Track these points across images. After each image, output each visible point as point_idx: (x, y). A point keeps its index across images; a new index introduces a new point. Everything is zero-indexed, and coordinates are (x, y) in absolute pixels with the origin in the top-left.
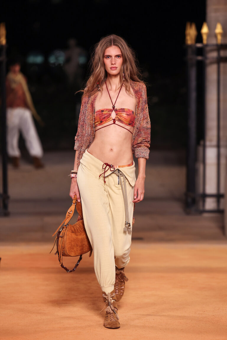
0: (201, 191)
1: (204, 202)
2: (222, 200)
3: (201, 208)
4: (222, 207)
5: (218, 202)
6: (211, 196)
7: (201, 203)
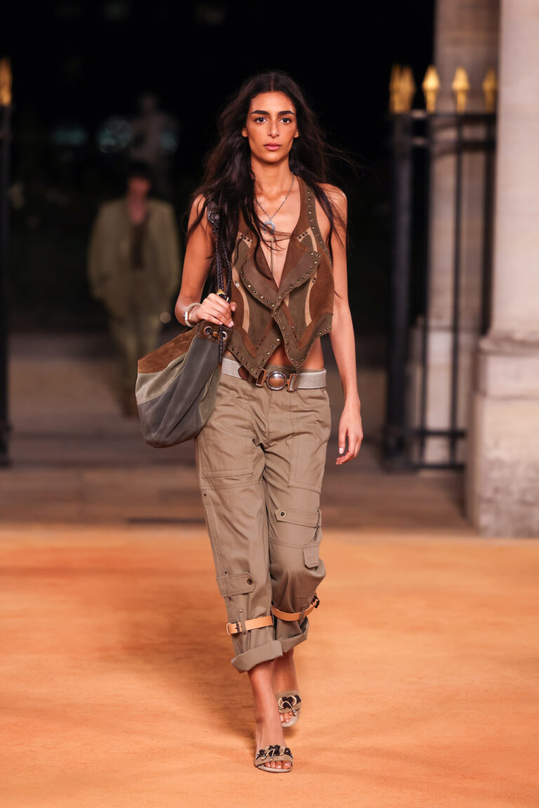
0: (416, 422)
1: (422, 446)
2: (461, 445)
3: (416, 459)
4: (460, 457)
5: (453, 447)
6: (438, 434)
7: (416, 450)
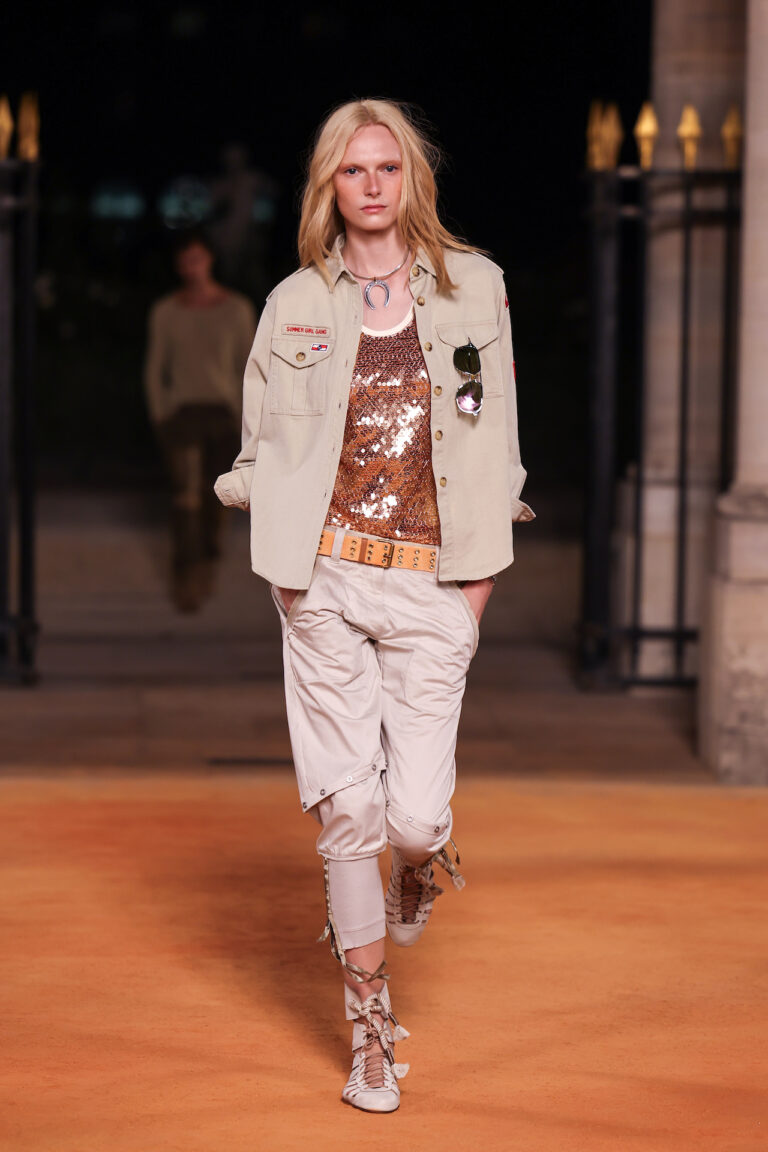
0: (626, 618)
1: (635, 652)
3: (626, 671)
5: (679, 654)
6: (657, 634)
